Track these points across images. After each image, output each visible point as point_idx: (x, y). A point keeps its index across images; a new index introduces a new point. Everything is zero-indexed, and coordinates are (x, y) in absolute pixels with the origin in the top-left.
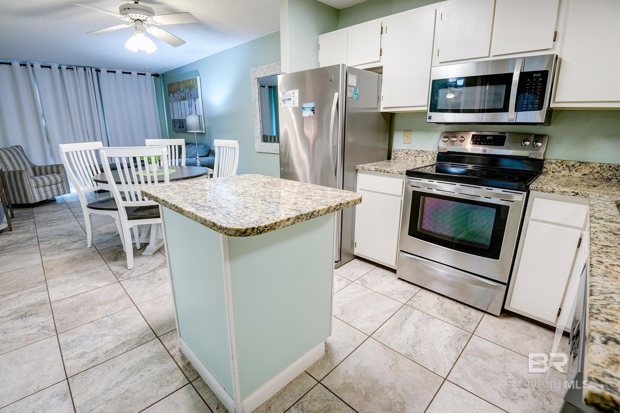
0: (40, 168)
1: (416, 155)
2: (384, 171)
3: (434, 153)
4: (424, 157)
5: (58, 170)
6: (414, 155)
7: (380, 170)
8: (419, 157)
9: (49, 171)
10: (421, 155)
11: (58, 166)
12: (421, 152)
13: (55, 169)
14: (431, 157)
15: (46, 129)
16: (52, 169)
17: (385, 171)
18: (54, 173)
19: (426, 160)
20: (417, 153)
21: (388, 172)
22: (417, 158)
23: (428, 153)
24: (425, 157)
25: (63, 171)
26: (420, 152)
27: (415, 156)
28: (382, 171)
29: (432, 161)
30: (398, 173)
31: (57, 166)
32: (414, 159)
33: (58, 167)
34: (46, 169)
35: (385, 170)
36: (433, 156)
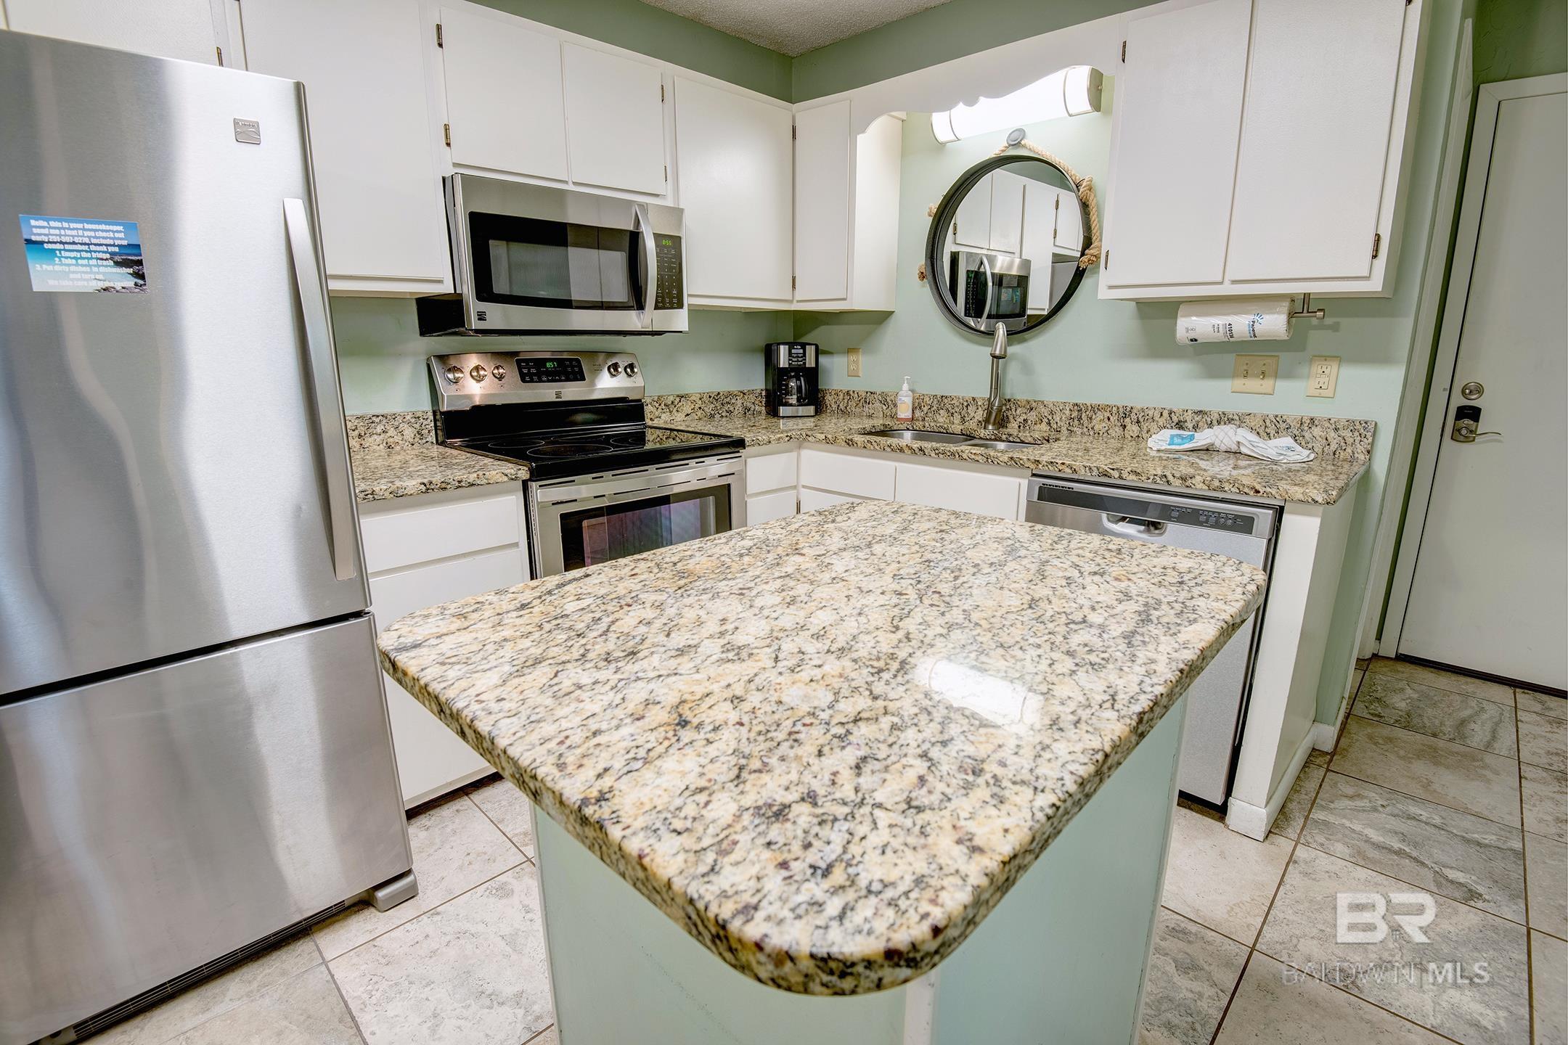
1: (362, 430)
2: (457, 484)
3: (419, 418)
4: (388, 435)
6: (356, 432)
7: (444, 485)
8: (375, 437)
10: (379, 430)
12: (377, 420)
14: (410, 429)
17: (463, 484)
19: (400, 442)
20: (362, 424)
21: (473, 485)
22: (368, 441)
23: (399, 419)
24: (392, 432)
26: (374, 419)
27: (360, 436)
28: (449, 486)
29: (417, 440)
30: (506, 479)
32: (358, 446)
35: (459, 482)
36: (417, 426)
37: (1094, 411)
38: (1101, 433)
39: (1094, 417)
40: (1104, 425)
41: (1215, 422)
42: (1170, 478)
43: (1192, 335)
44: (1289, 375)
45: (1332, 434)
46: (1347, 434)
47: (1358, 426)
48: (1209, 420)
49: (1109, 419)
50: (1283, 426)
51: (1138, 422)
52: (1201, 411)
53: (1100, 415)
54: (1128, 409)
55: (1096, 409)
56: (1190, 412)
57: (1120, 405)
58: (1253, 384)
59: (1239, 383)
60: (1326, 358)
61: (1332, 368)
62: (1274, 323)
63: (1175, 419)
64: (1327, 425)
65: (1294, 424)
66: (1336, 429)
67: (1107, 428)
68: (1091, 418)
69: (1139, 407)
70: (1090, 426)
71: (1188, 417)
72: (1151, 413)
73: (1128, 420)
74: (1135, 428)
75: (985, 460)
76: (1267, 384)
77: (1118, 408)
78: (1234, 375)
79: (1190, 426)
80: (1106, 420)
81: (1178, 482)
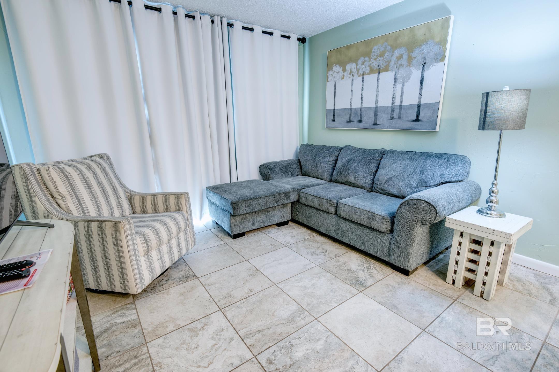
0: (143, 197)
5: (178, 203)
9: (161, 206)
11: (180, 196)
13: (172, 202)
15: (150, 123)
16: (166, 202)
18: (170, 211)
25: (188, 207)
31: (178, 196)
33: (178, 198)
34: (154, 200)
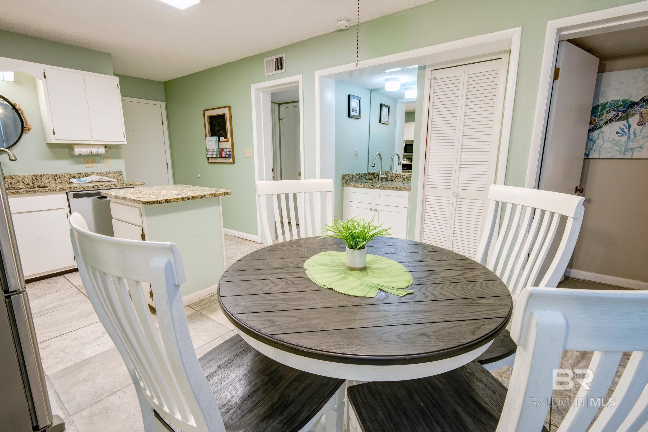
37: (42, 177)
38: (47, 183)
39: (42, 178)
40: (47, 180)
41: (84, 176)
42: (111, 185)
43: (80, 153)
44: (99, 162)
45: (114, 175)
46: (118, 174)
47: (119, 172)
48: (82, 175)
49: (49, 178)
50: (103, 174)
51: (60, 178)
52: (79, 173)
53: (45, 178)
54: (55, 175)
55: (42, 176)
56: (76, 174)
57: (52, 174)
58: (90, 165)
59: (87, 165)
60: (107, 158)
61: (109, 160)
62: (102, 150)
63: (72, 176)
64: (112, 173)
65: (105, 174)
66: (115, 174)
67: (49, 181)
68: (41, 179)
69: (59, 174)
70: (42, 181)
71: (76, 175)
72: (64, 175)
73: (56, 178)
74: (59, 180)
75: (50, 190)
76: (94, 165)
77: (51, 175)
78: (85, 163)
79: (78, 177)
80: (48, 179)
81: (113, 186)
